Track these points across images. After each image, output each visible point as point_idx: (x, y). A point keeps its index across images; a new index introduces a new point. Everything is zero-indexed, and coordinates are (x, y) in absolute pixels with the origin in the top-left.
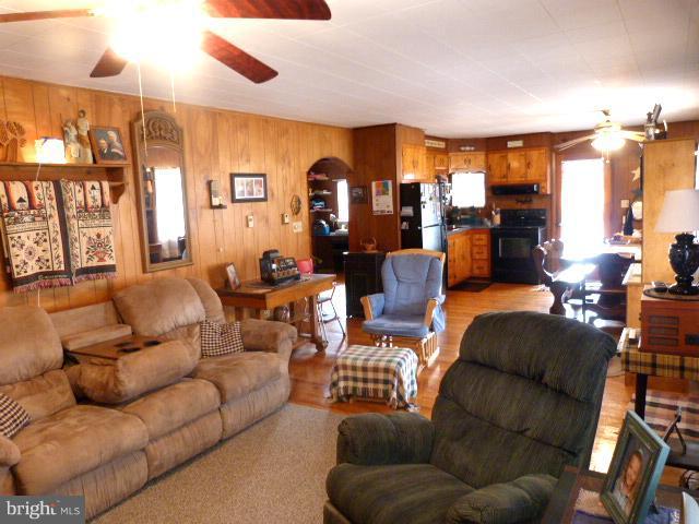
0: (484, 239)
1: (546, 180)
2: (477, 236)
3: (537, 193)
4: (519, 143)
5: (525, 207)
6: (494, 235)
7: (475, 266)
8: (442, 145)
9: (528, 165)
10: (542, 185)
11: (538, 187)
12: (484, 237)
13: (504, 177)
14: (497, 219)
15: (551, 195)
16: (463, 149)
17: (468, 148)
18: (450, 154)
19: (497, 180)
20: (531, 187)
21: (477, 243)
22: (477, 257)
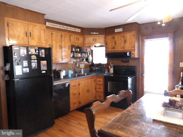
0: (101, 81)
1: (134, 50)
2: (98, 79)
3: (130, 57)
4: (120, 30)
5: (126, 64)
6: (107, 79)
7: (98, 95)
8: (79, 31)
9: (125, 42)
10: (132, 52)
11: (130, 54)
12: (102, 80)
13: (114, 48)
14: (112, 70)
15: (138, 59)
16: (92, 33)
17: (95, 33)
18: (85, 36)
19: (110, 50)
20: (126, 54)
21: (99, 83)
22: (98, 90)
